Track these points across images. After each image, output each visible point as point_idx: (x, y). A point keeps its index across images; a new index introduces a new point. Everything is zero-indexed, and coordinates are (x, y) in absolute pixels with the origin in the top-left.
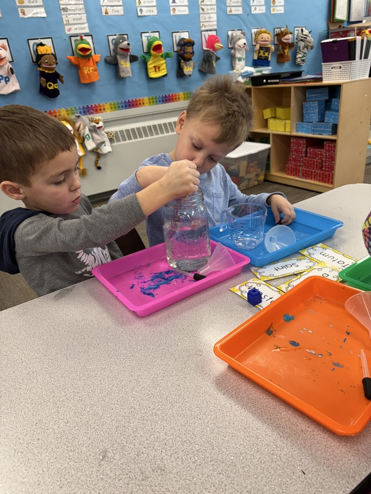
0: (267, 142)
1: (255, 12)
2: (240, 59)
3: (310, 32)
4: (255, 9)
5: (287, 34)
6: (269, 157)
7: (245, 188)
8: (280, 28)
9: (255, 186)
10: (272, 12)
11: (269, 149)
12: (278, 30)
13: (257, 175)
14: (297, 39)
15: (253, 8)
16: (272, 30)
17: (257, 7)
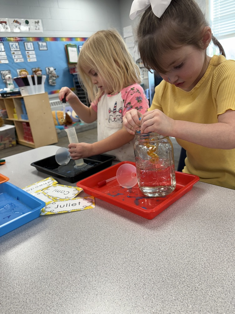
0: (13, 124)
1: (17, 62)
2: (10, 84)
3: (55, 70)
4: (17, 60)
5: (38, 71)
6: (16, 131)
7: (3, 148)
8: (35, 68)
9: (10, 147)
10: (29, 61)
11: (15, 128)
12: (34, 70)
13: (10, 141)
14: (48, 73)
15: (15, 60)
16: (31, 70)
17: (18, 59)
